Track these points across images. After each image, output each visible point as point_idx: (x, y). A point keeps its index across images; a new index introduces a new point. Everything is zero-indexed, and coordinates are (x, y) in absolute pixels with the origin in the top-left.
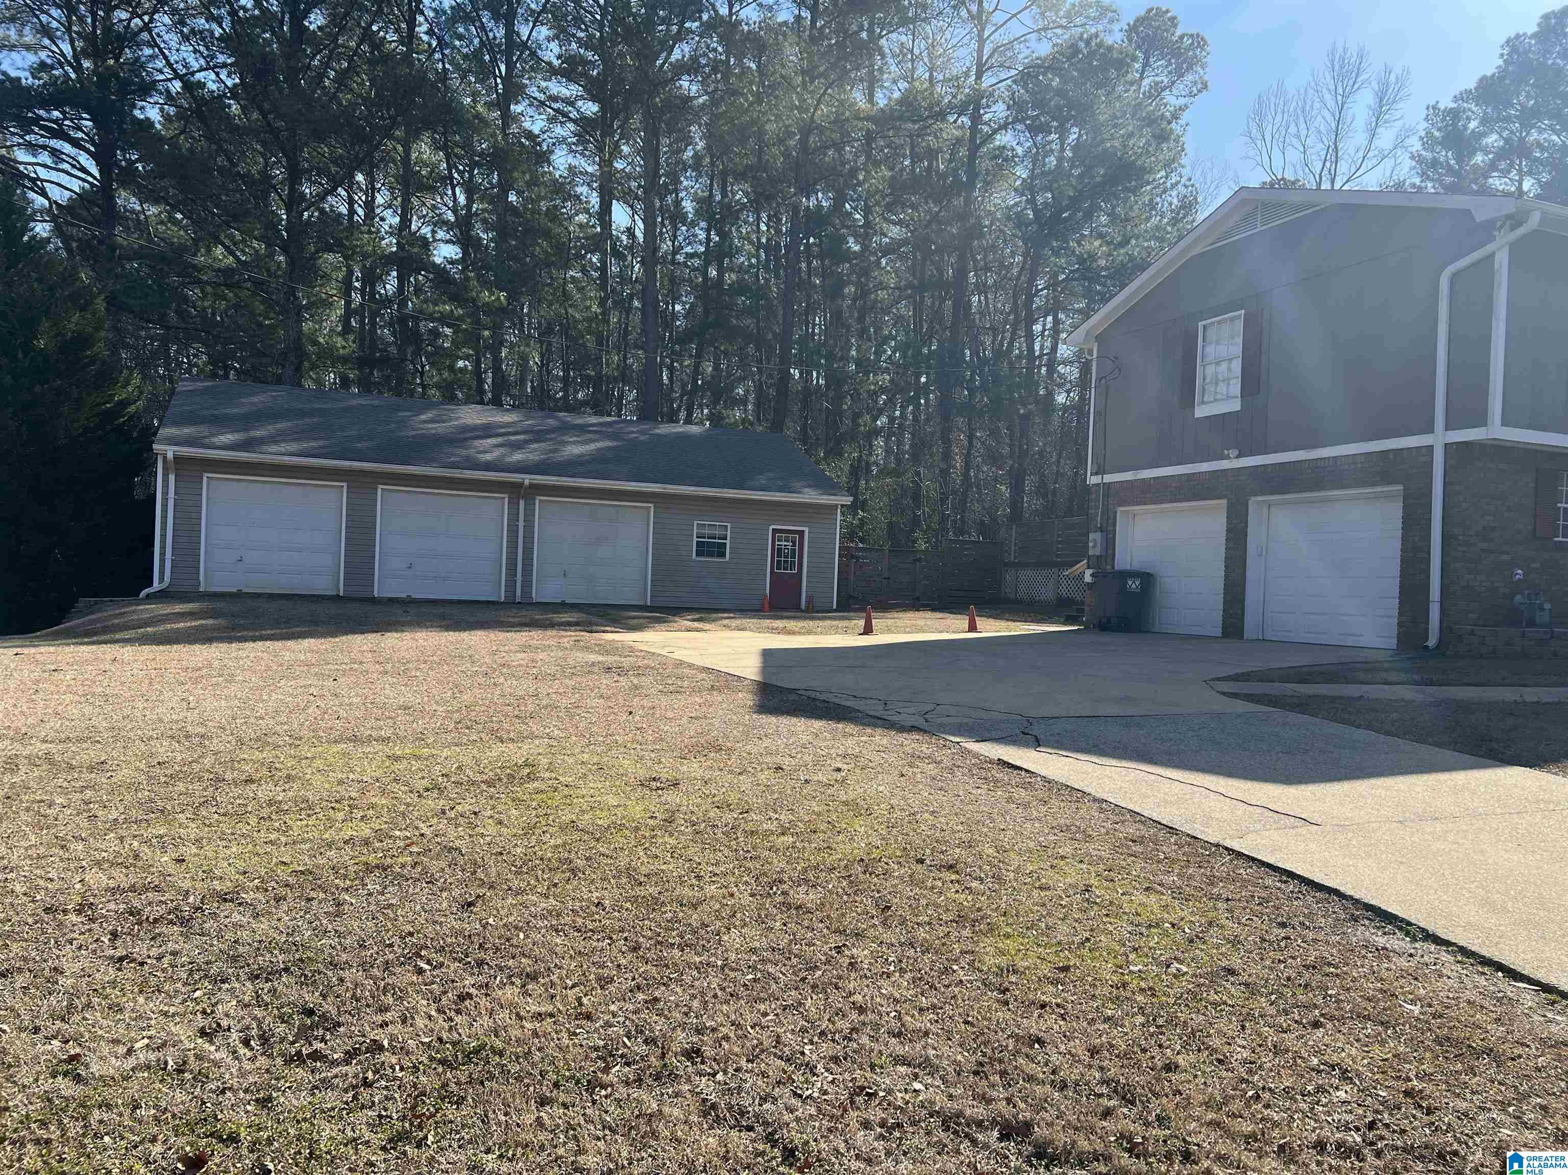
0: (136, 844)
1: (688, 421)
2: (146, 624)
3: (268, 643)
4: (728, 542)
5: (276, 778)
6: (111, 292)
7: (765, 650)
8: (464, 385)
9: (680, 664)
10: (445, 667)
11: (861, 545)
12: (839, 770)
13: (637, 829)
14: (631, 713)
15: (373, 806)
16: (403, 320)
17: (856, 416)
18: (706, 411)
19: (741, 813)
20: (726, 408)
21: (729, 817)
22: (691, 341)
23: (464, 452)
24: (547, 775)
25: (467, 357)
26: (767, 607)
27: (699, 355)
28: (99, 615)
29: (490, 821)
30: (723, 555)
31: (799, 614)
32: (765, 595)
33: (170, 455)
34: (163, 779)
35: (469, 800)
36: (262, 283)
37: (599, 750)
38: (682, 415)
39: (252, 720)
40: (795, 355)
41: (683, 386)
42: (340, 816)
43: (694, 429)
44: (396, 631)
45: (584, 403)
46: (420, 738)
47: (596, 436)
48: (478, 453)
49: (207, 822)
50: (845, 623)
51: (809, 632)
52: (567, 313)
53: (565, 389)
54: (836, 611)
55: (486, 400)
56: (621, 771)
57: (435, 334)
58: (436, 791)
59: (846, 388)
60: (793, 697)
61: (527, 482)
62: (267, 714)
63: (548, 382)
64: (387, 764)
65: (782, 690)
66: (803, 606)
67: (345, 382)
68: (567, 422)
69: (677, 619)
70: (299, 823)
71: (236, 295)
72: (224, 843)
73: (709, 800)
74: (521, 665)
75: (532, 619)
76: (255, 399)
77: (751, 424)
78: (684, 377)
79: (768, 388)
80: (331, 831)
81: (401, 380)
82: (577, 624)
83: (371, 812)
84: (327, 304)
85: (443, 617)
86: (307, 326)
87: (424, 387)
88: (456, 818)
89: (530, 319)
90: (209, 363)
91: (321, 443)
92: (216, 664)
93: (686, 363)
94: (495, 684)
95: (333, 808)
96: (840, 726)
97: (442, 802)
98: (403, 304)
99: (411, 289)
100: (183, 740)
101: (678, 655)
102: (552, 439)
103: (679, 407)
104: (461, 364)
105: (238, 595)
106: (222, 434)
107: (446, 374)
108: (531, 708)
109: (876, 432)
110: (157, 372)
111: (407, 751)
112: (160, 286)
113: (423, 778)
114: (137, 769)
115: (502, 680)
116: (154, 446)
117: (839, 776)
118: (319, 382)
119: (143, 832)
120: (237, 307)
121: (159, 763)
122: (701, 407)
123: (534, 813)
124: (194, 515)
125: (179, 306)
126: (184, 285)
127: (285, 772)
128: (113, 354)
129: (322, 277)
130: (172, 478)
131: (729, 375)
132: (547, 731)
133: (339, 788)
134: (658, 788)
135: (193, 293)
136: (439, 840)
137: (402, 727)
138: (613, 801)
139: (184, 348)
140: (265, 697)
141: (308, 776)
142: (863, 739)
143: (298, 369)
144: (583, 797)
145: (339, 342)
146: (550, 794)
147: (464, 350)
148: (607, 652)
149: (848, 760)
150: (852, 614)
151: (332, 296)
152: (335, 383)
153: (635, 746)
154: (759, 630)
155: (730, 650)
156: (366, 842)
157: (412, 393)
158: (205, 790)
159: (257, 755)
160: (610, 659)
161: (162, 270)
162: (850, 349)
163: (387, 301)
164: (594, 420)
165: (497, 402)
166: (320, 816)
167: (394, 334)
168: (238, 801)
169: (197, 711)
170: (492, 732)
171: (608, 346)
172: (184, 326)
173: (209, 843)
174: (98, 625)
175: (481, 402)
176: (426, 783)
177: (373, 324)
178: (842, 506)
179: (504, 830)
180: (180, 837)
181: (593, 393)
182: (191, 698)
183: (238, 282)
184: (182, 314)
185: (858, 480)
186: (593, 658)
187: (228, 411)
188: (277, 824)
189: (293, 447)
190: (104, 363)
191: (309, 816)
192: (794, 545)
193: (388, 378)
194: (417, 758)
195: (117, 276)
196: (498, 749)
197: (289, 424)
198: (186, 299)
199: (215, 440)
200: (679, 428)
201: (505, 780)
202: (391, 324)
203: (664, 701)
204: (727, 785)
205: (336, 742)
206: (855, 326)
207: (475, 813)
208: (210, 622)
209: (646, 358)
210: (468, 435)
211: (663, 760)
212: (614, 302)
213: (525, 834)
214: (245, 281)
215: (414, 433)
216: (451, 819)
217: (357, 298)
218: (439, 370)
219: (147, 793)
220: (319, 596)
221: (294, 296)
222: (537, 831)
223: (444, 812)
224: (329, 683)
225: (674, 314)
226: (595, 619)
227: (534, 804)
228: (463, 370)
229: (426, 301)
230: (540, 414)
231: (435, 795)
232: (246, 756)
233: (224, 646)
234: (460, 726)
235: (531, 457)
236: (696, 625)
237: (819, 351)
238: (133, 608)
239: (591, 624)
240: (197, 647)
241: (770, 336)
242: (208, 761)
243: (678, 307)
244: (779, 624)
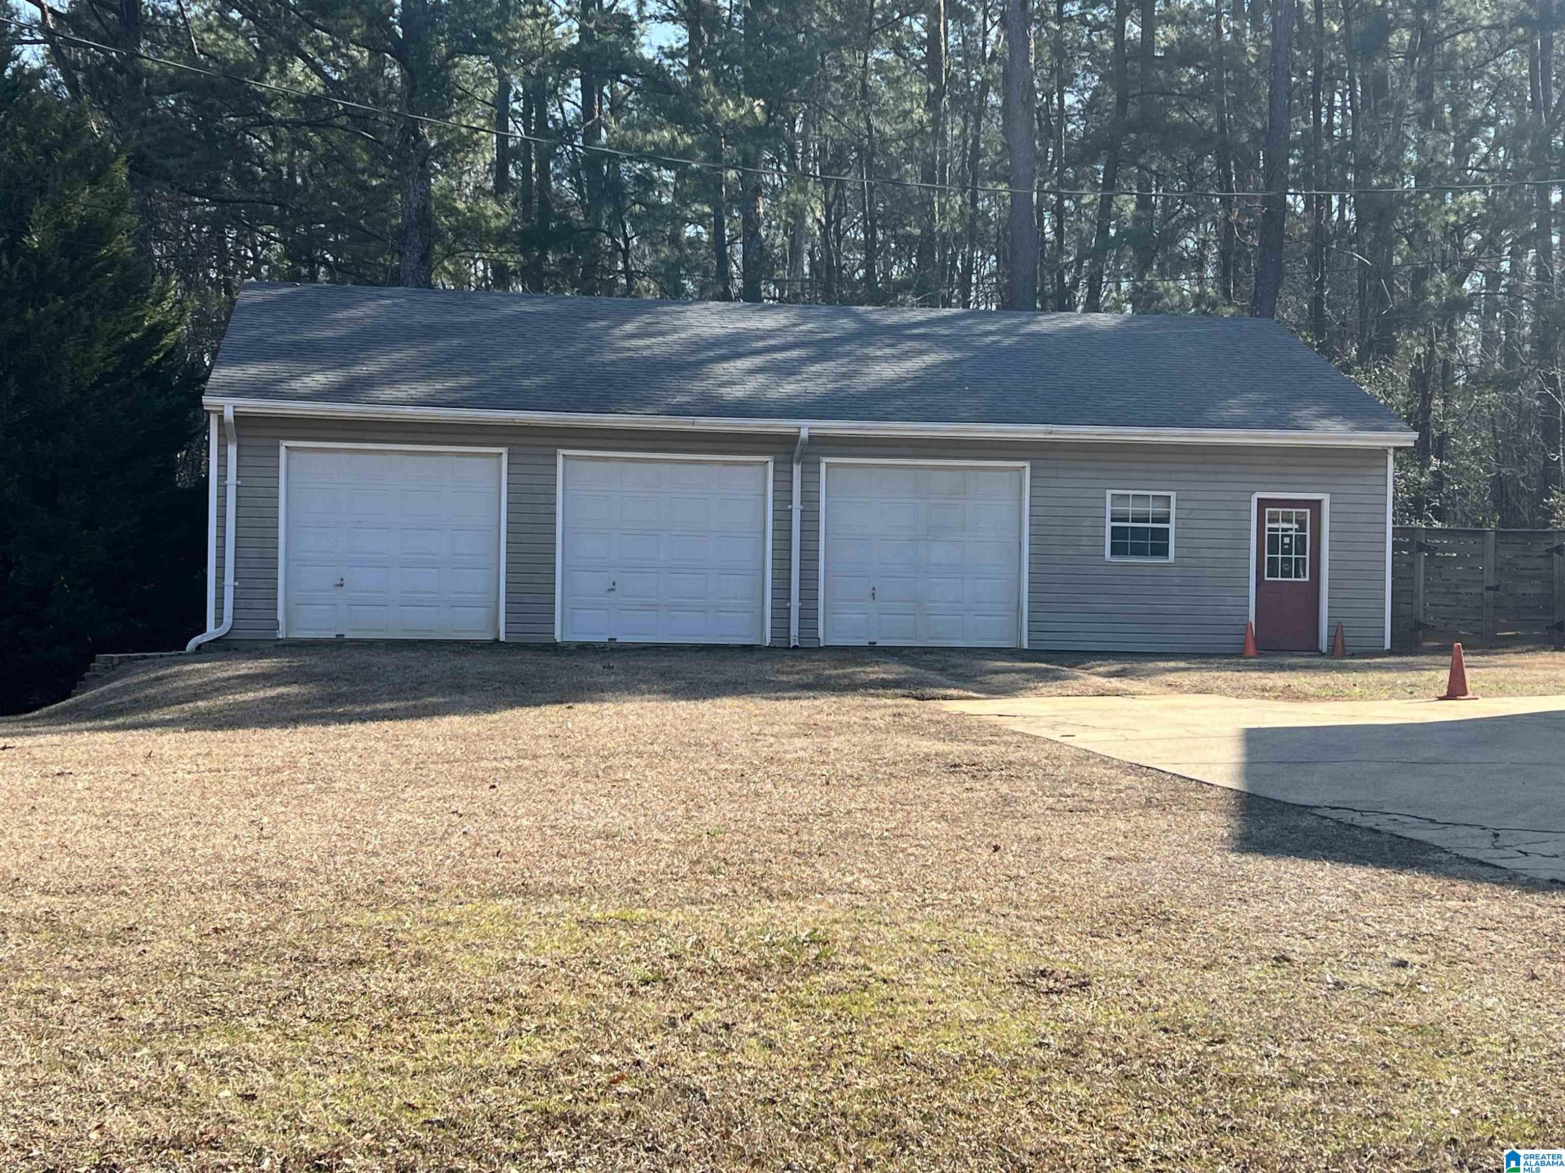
0: (181, 1066)
1: (1093, 306)
2: (196, 697)
3: (386, 725)
4: (1171, 526)
5: (399, 957)
6: (137, 150)
7: (1249, 731)
8: (697, 267)
9: (1085, 757)
10: (673, 763)
11: (1438, 525)
12: (1403, 964)
13: (1014, 1065)
14: (996, 848)
15: (555, 1010)
16: (592, 161)
17: (1420, 276)
18: (1125, 286)
19: (1211, 1043)
20: (1162, 275)
21: (1187, 1050)
22: (1095, 161)
23: (698, 386)
24: (850, 960)
25: (700, 220)
26: (1251, 650)
27: (1109, 184)
28: (126, 681)
29: (753, 1041)
30: (1163, 552)
31: (1317, 661)
32: (1247, 625)
33: (229, 414)
34: (222, 957)
35: (716, 1002)
36: (365, 116)
37: (941, 916)
38: (1081, 295)
39: (361, 857)
40: (1296, 168)
41: (1082, 242)
42: (502, 1025)
43: (1102, 320)
44: (592, 701)
45: (902, 286)
46: (633, 889)
47: (924, 345)
48: (720, 385)
49: (289, 1031)
50: (1411, 677)
51: (1338, 696)
52: (869, 127)
53: (868, 265)
54: (1391, 653)
55: (734, 291)
56: (982, 956)
57: (646, 182)
58: (660, 985)
59: (1398, 224)
60: (1307, 822)
61: (804, 433)
62: (383, 847)
63: (838, 254)
64: (578, 935)
65: (1285, 807)
66: (1324, 646)
67: (501, 275)
68: (873, 324)
69: (1077, 672)
70: (434, 1037)
71: (324, 139)
72: (316, 1069)
73: (1149, 1016)
74: (800, 760)
75: (818, 676)
76: (357, 313)
77: (1213, 304)
78: (1085, 226)
79: (1244, 233)
80: (488, 1052)
81: (591, 267)
82: (897, 684)
83: (552, 1020)
84: (468, 143)
85: (666, 675)
86: (438, 183)
87: (628, 273)
88: (694, 1034)
89: (805, 144)
90: (286, 255)
91: (465, 380)
92: (304, 761)
93: (1085, 201)
94: (757, 794)
95: (490, 1012)
96: (1403, 878)
97: (670, 1005)
98: (591, 135)
99: (606, 106)
100: (252, 891)
101: (1085, 740)
102: (848, 354)
103: (1075, 285)
104: (690, 231)
105: (339, 643)
106: (308, 374)
107: (665, 252)
108: (818, 837)
109: (1461, 305)
110: (207, 276)
111: (611, 912)
112: (208, 133)
113: (638, 960)
114: (182, 939)
115: (769, 786)
116: (205, 400)
117: (1404, 976)
118: (459, 277)
119: (191, 1046)
120: (328, 159)
121: (216, 930)
122: (1116, 279)
123: (829, 1028)
124: (267, 512)
125: (237, 165)
126: (245, 129)
127: (412, 948)
128: (139, 251)
129: (460, 98)
130: (232, 450)
131: (1166, 217)
132: (849, 879)
133: (500, 977)
134: (1051, 991)
135: (260, 141)
136: (665, 1073)
137: (602, 869)
138: (968, 1012)
139: (247, 230)
140: (381, 818)
141: (449, 956)
142: (1450, 904)
143: (425, 258)
144: (915, 1002)
145: (491, 207)
146: (856, 997)
147: (696, 206)
148: (953, 737)
149: (1421, 946)
150: (1423, 659)
151: (477, 130)
152: (485, 278)
153: (1005, 910)
154: (1239, 692)
155: (1180, 731)
156: (545, 1074)
157: (609, 287)
158: (286, 976)
159: (369, 918)
160: (955, 750)
161: (211, 107)
162: (1404, 147)
163: (565, 132)
164: (920, 315)
165: (751, 295)
166: (469, 1025)
167: (578, 187)
168: (338, 997)
169: (274, 842)
170: (755, 880)
171: (943, 180)
172: (245, 197)
173: (293, 1068)
174: (126, 698)
175: (725, 297)
176: (642, 970)
177: (544, 171)
178: (1397, 449)
179: (778, 1060)
180: (248, 1057)
181: (918, 268)
182: (265, 820)
183: (329, 117)
184: (245, 178)
185: (1427, 399)
186: (927, 746)
187: (317, 334)
188: (400, 1039)
189: (421, 389)
190: (125, 268)
191: (451, 1024)
192: (1302, 528)
193: (569, 264)
194: (629, 924)
195: (144, 123)
196: (762, 911)
197: (412, 352)
198: (247, 152)
199: (296, 385)
200: (1077, 319)
201: (777, 968)
202: (573, 172)
203: (1058, 828)
204: (1181, 988)
205: (494, 895)
206: (1413, 105)
207: (727, 1027)
208: (294, 689)
209: (1013, 196)
210: (704, 355)
211: (1059, 938)
212: (954, 100)
213: (813, 1068)
214: (339, 114)
215: (614, 357)
216: (683, 1036)
217: (516, 129)
218: (652, 244)
219: (197, 981)
220: (466, 642)
221: (416, 134)
222: (835, 1063)
223: (674, 1024)
224: (484, 792)
225: (1063, 114)
226: (932, 676)
227: (828, 1012)
228: (694, 243)
229: (629, 126)
230: (825, 310)
231: (658, 992)
232: (350, 920)
233: (316, 731)
234: (698, 868)
235: (810, 386)
236: (1115, 683)
237: (1343, 156)
238: (176, 669)
239: (921, 683)
240: (274, 733)
241: (1245, 138)
242: (291, 927)
243: (1070, 99)
244: (1278, 679)
